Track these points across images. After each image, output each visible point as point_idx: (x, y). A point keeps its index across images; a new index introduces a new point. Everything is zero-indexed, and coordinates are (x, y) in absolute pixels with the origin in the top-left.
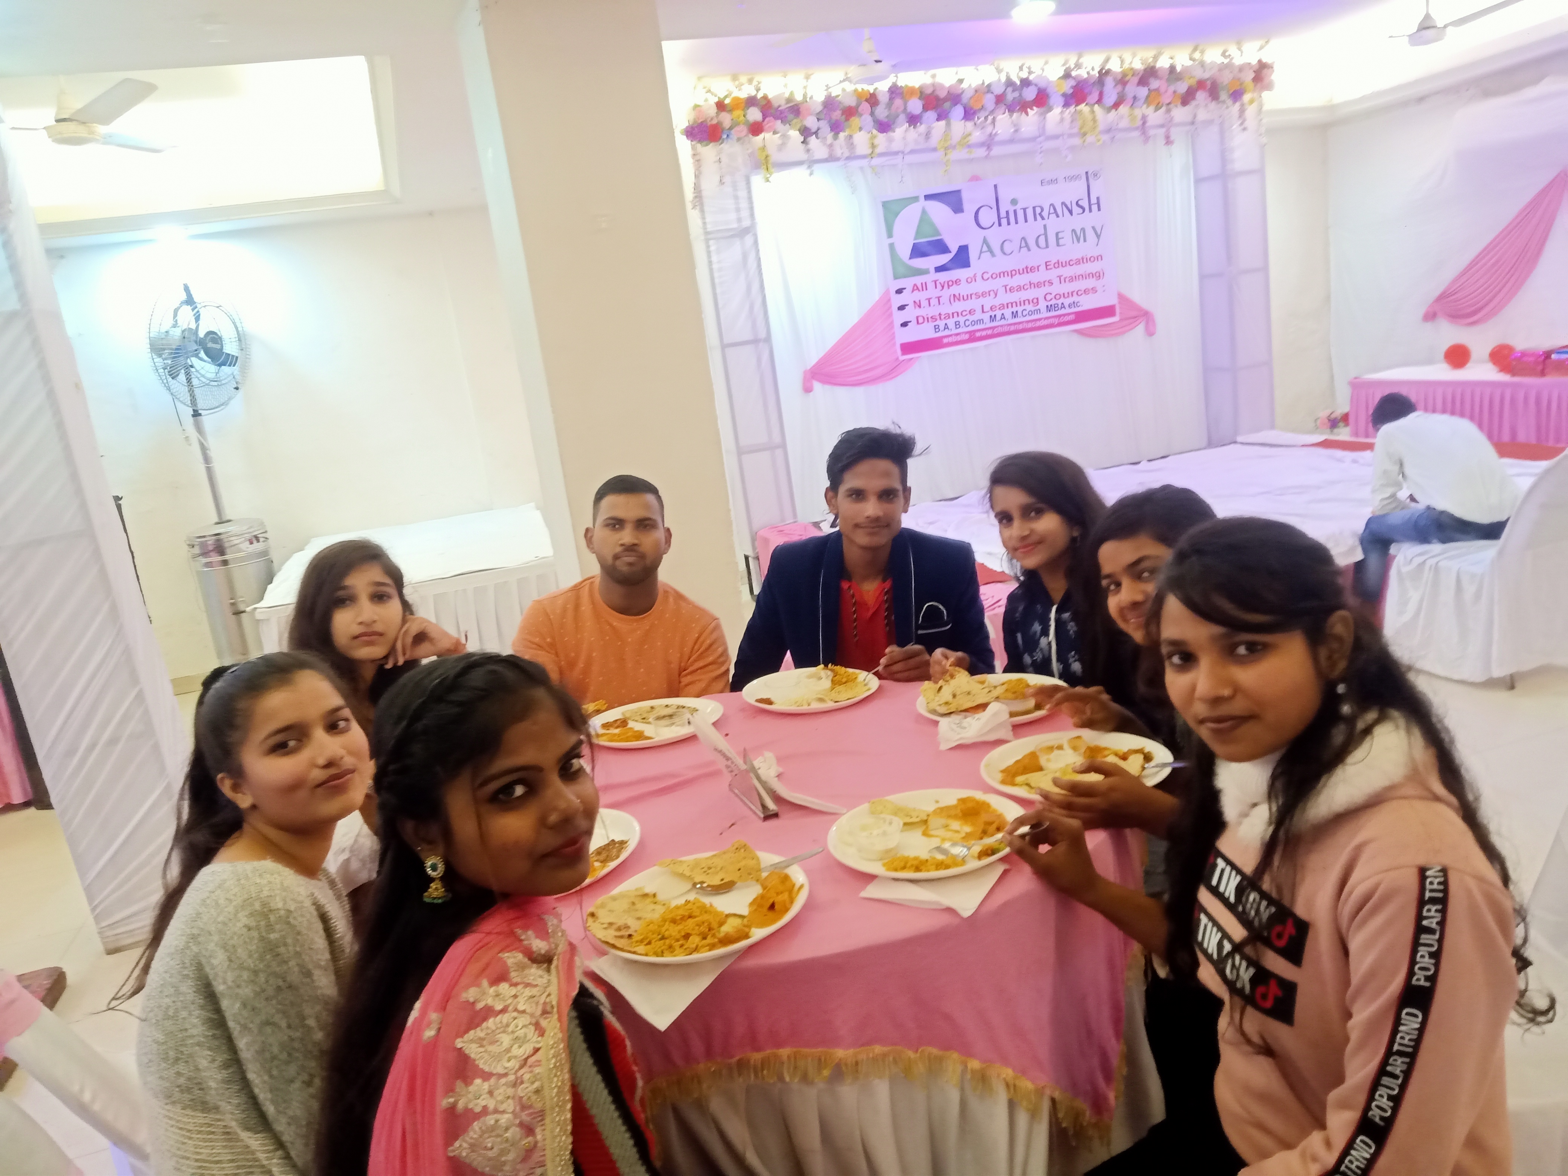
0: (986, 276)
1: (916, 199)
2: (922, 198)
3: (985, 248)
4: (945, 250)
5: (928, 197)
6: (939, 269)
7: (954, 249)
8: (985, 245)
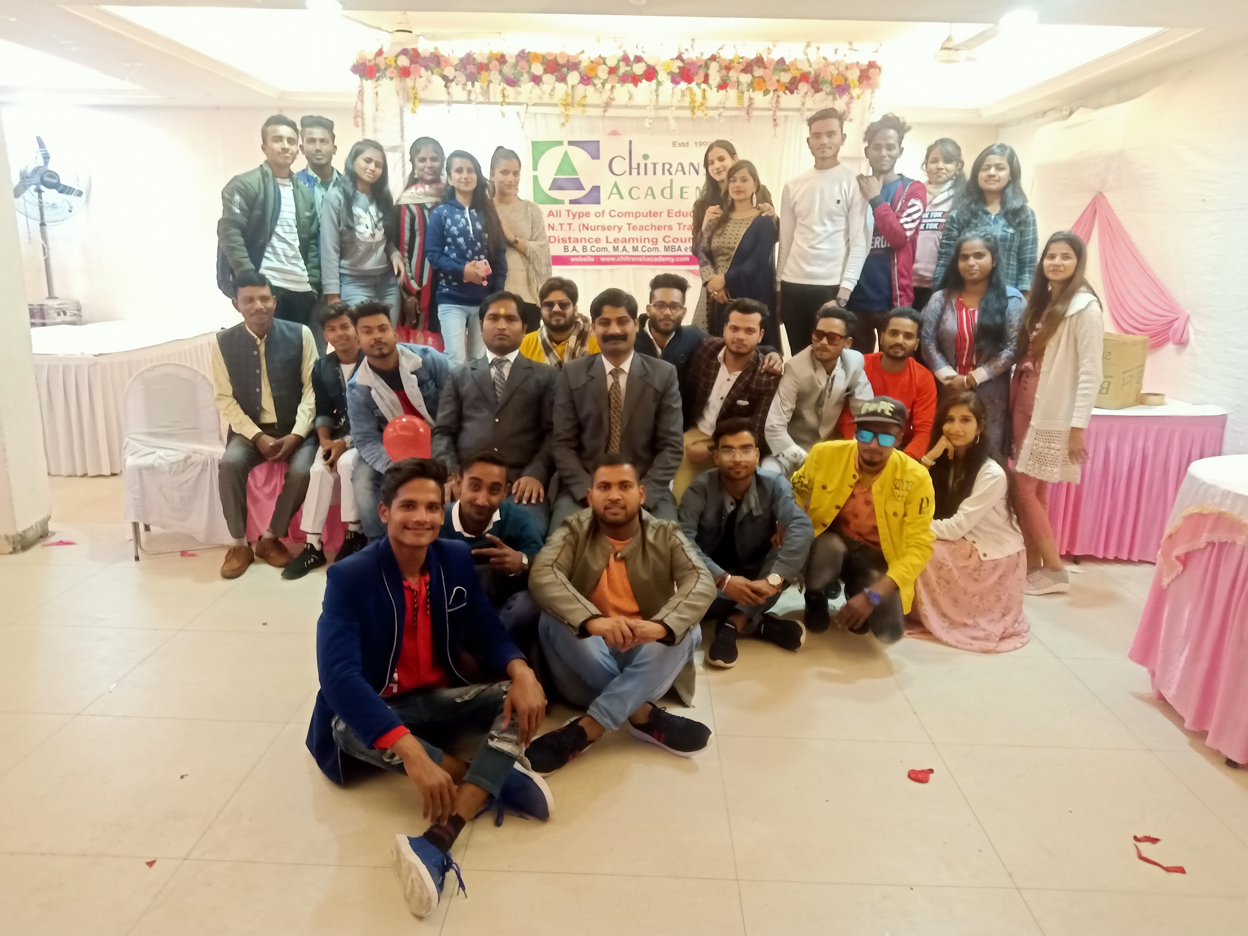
0: (613, 213)
1: (560, 143)
2: (566, 143)
3: (615, 191)
4: (581, 188)
5: (571, 143)
6: (572, 202)
7: (588, 188)
8: (615, 189)
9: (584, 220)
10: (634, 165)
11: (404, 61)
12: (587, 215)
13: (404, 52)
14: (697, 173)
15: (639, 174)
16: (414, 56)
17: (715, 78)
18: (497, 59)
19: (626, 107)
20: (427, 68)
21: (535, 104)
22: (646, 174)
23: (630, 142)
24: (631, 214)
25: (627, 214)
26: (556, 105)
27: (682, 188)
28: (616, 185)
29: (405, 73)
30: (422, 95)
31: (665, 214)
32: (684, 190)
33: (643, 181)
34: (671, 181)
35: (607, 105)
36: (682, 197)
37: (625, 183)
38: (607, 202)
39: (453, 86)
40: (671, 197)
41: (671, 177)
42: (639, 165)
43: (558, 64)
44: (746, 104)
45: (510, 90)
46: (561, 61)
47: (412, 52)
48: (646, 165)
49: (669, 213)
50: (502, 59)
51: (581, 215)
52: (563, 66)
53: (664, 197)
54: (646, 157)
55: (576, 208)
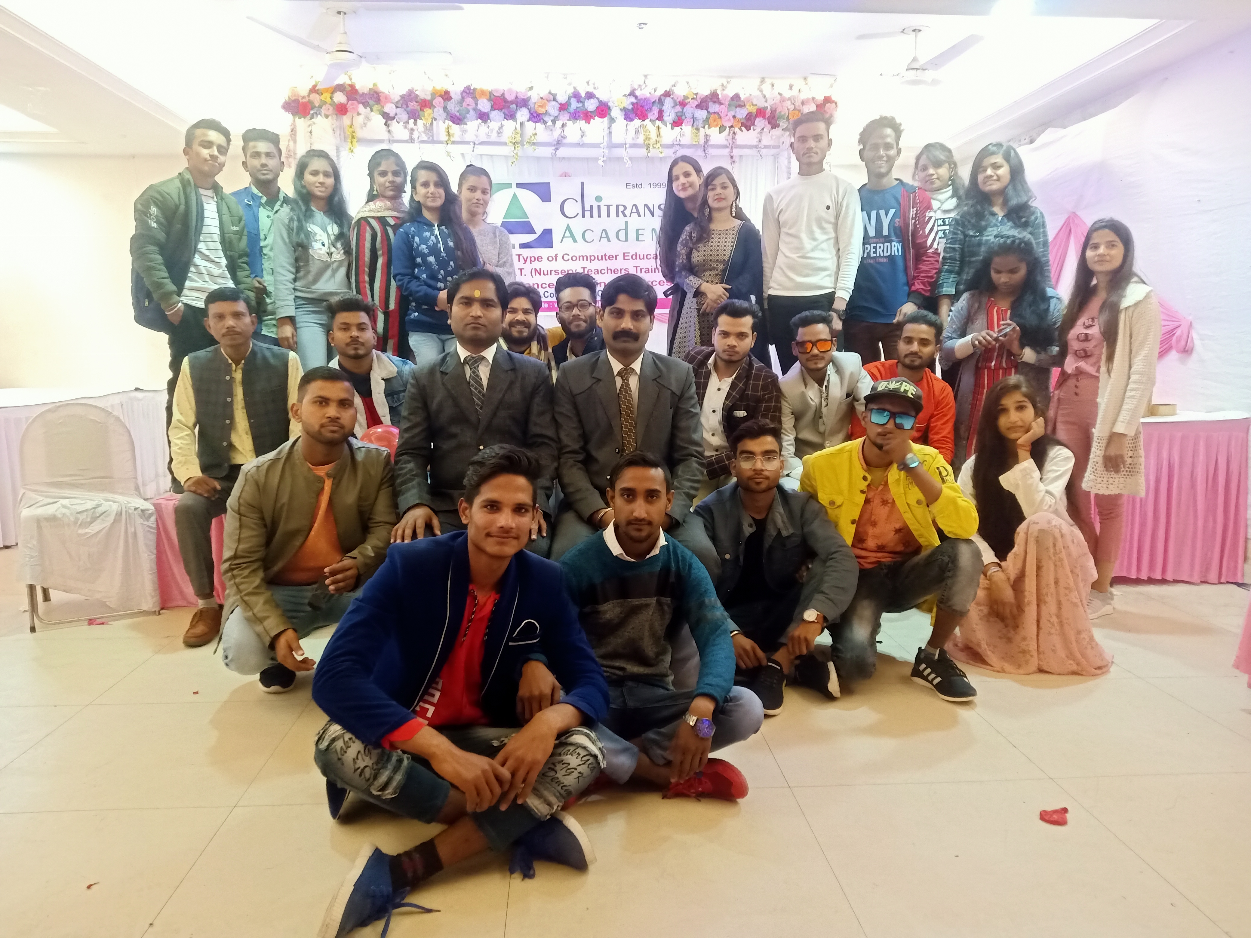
0: (566, 257)
1: (509, 186)
2: (514, 186)
3: (568, 234)
4: (532, 231)
5: (519, 185)
6: (524, 246)
7: (539, 230)
8: (567, 231)
9: (537, 265)
10: (587, 207)
11: (340, 98)
12: (539, 259)
13: (340, 88)
14: (653, 214)
15: (592, 216)
16: (351, 92)
17: (670, 116)
18: (441, 96)
19: (578, 145)
20: (366, 104)
21: (482, 143)
22: (599, 216)
23: (582, 184)
24: (585, 258)
25: (581, 258)
26: (505, 144)
27: (637, 231)
28: (568, 228)
29: (342, 110)
30: (360, 133)
31: (621, 257)
32: (640, 232)
33: (597, 224)
34: (626, 223)
35: (558, 144)
36: (637, 240)
37: (578, 226)
38: (560, 246)
39: (394, 124)
40: (627, 240)
41: (626, 219)
42: (591, 207)
43: (505, 101)
44: (702, 141)
45: (455, 129)
46: (510, 98)
47: (349, 89)
48: (599, 207)
49: (624, 256)
50: (446, 96)
51: (533, 259)
52: (512, 102)
53: (619, 240)
54: (599, 199)
55: (527, 252)
